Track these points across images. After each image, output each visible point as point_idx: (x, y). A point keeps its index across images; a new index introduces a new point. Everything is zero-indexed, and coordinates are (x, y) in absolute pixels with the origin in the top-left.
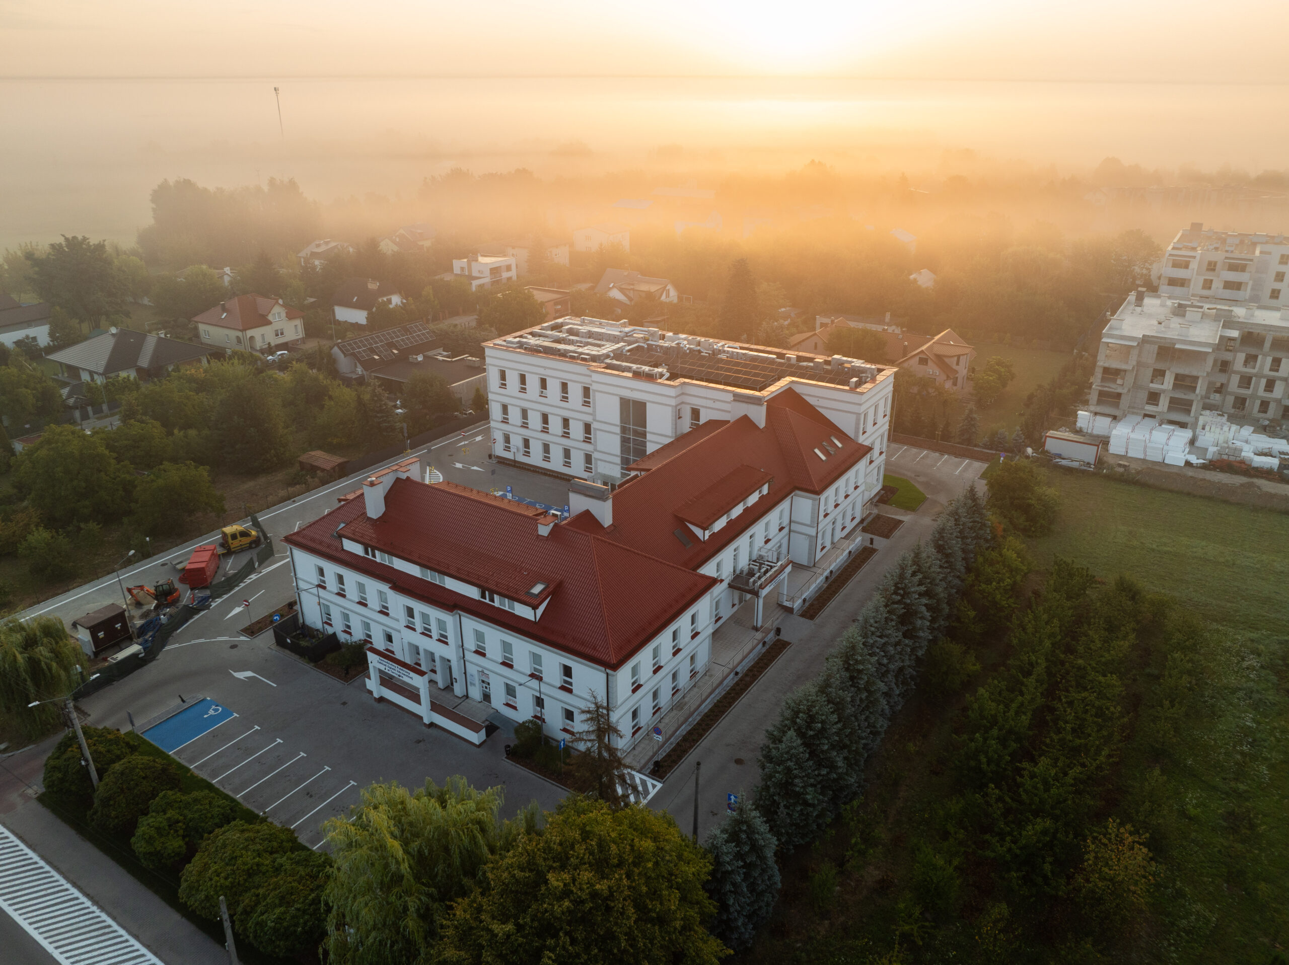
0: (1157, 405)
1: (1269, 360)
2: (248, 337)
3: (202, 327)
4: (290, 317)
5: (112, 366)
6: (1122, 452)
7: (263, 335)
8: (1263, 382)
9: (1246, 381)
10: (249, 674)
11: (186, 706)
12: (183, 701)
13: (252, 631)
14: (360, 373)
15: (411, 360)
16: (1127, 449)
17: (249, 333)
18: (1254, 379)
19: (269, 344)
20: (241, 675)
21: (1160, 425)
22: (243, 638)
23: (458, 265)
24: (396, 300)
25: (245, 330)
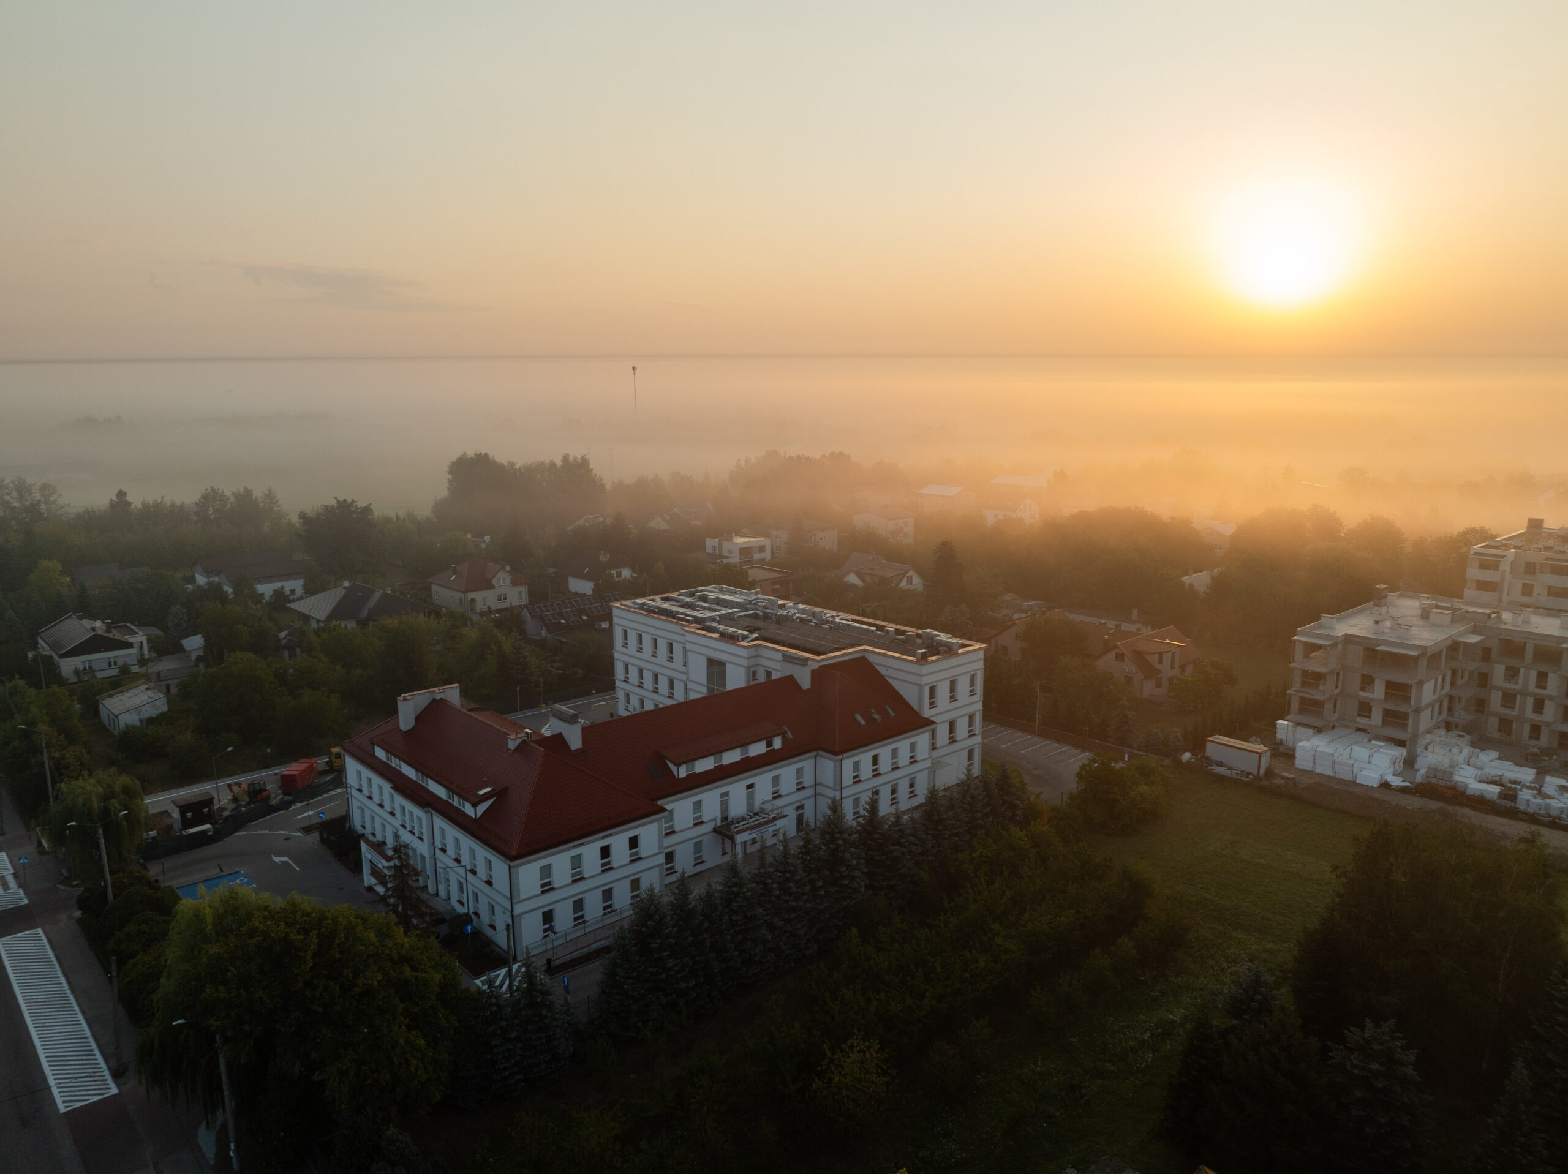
0: (1370, 717)
1: (1533, 674)
2: (469, 599)
3: (434, 588)
4: (515, 583)
5: (334, 615)
6: (1308, 766)
7: (485, 598)
8: (1530, 701)
9: (1509, 699)
10: (286, 859)
11: (223, 874)
12: (222, 871)
13: (307, 830)
14: (544, 635)
15: (597, 626)
16: (1314, 762)
17: (471, 595)
18: (1518, 697)
19: (489, 607)
20: (277, 859)
21: (1370, 741)
22: (299, 834)
23: (711, 543)
24: (626, 573)
25: (467, 592)
